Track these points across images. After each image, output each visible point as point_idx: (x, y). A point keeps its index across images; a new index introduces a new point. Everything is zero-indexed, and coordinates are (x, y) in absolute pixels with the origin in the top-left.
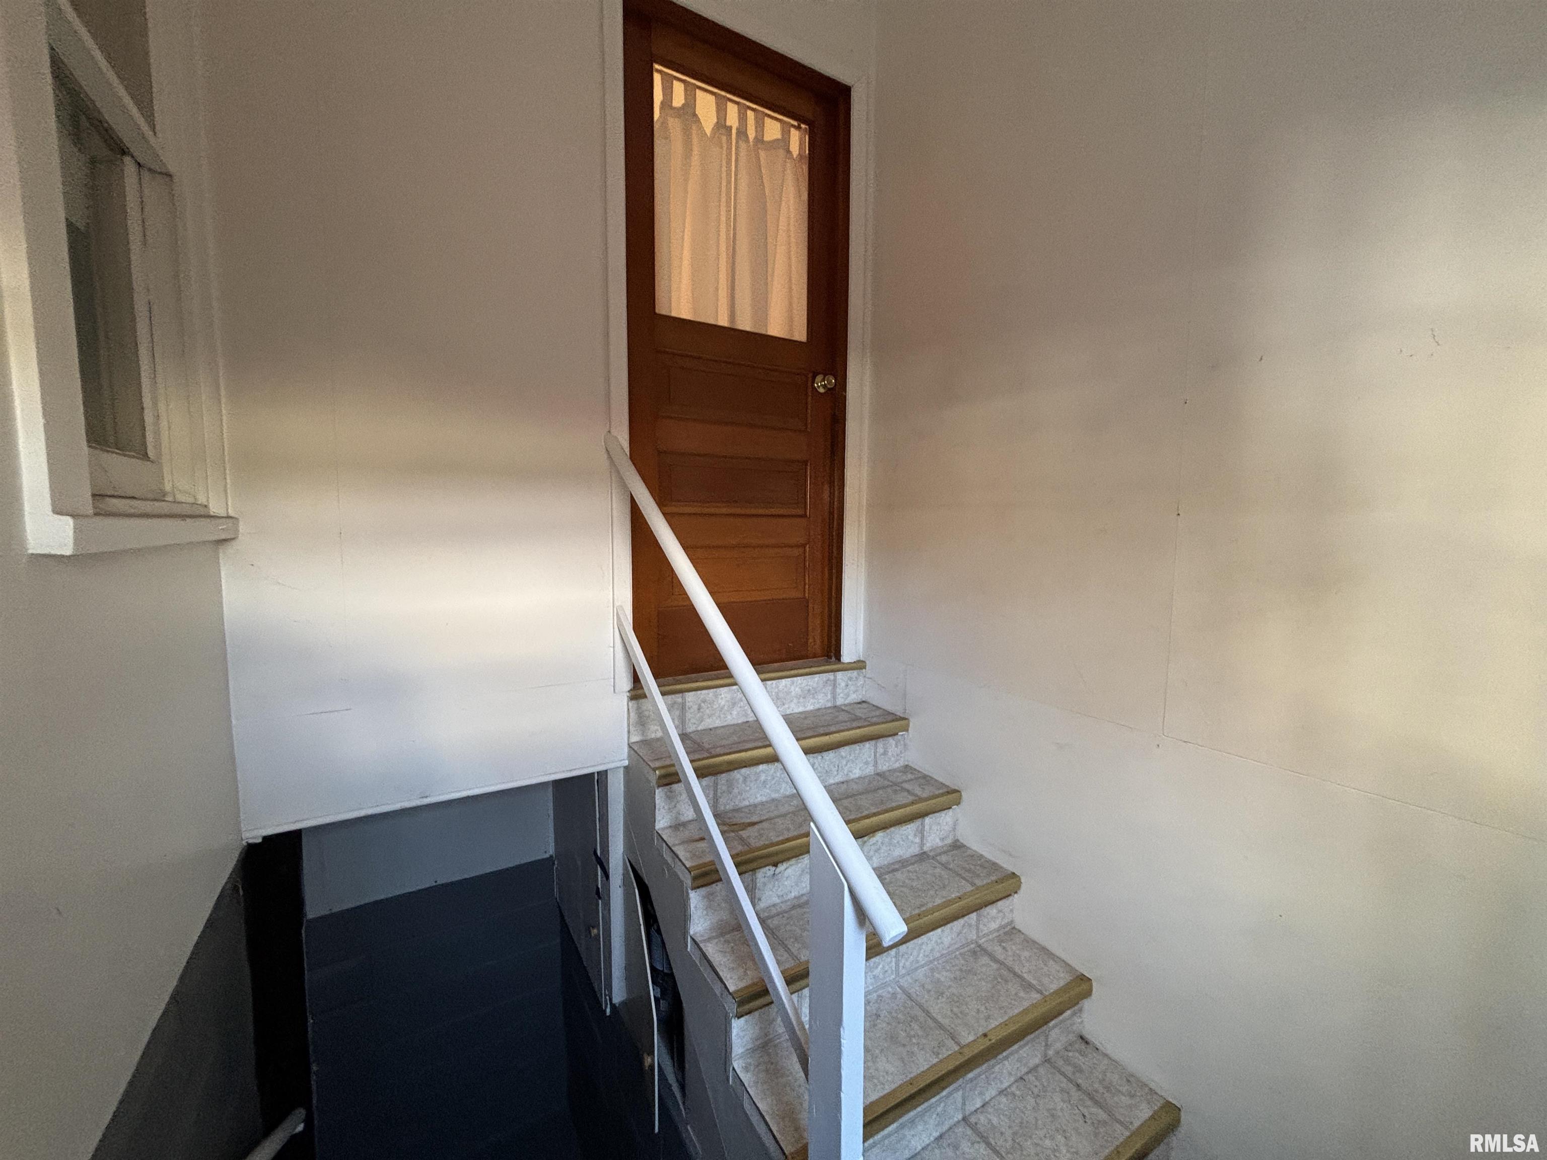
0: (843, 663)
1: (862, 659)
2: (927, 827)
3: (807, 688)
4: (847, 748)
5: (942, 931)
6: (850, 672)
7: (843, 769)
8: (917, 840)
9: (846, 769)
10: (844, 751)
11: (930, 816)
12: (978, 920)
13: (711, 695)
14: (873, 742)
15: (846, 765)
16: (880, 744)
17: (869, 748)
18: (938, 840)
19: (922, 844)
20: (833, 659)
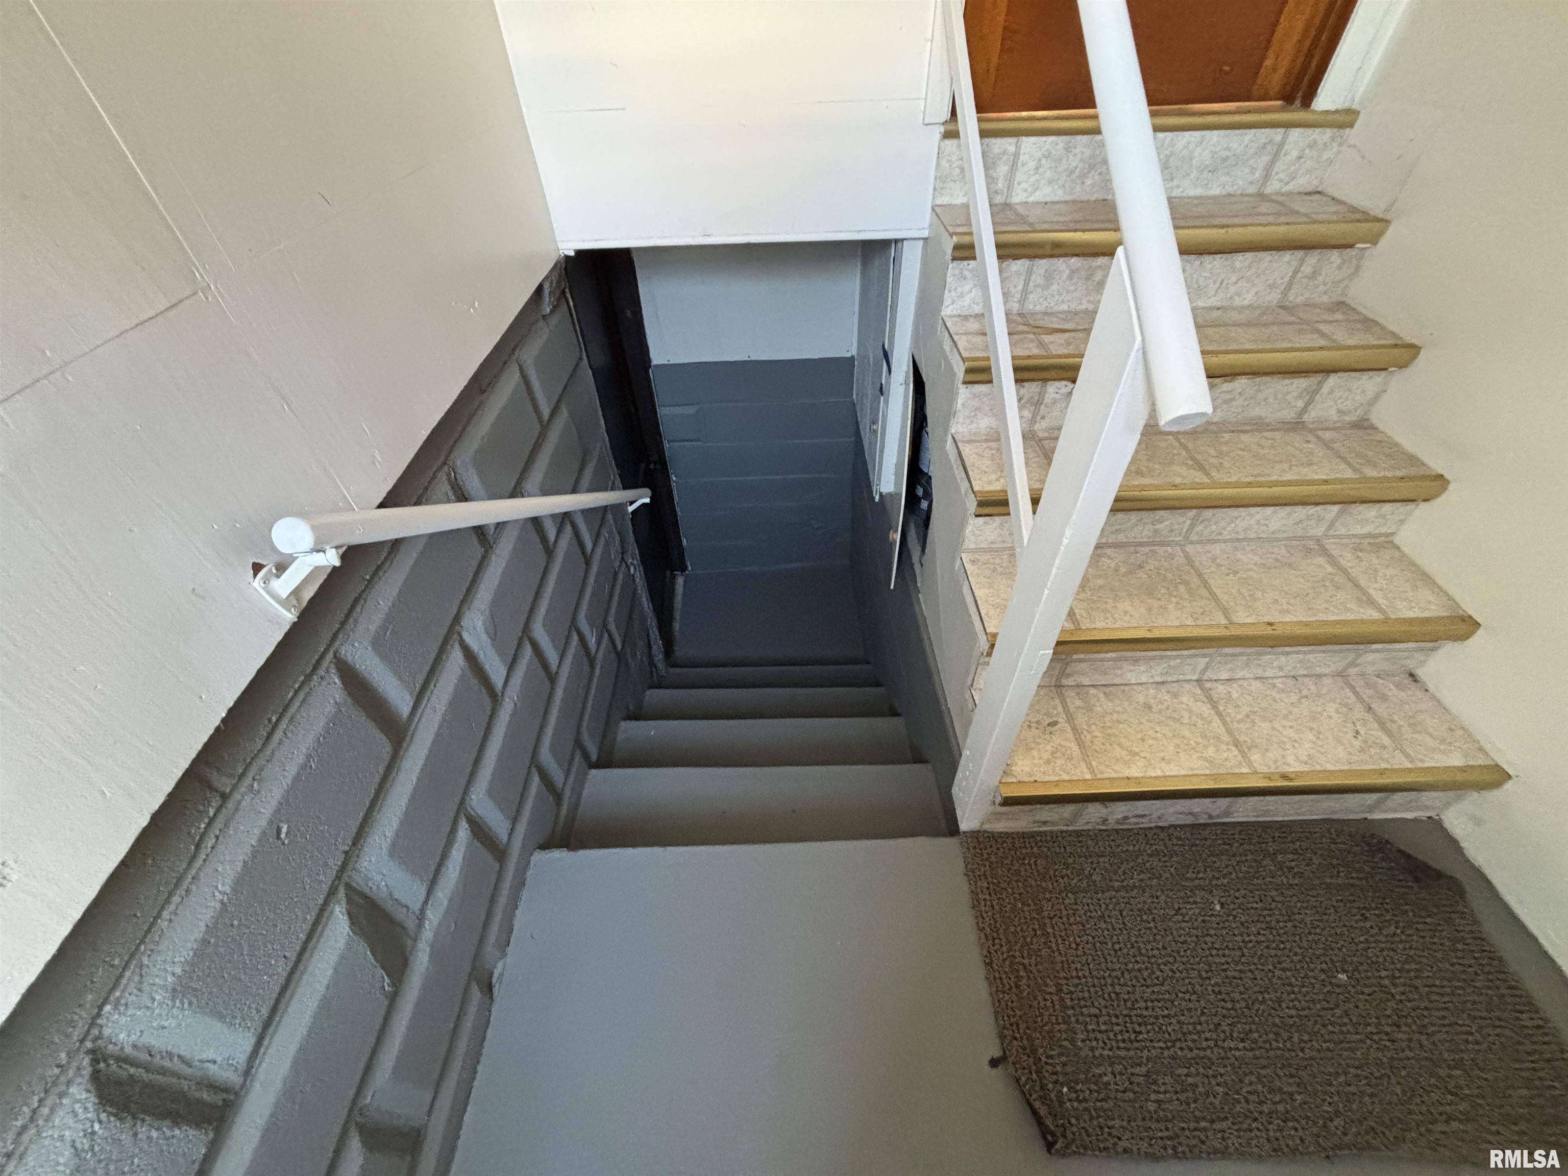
0: (1314, 112)
1: (1355, 107)
2: (1325, 389)
3: (1225, 154)
4: (1249, 256)
5: (1274, 512)
6: (1318, 130)
7: (1227, 288)
8: (1300, 404)
9: (1232, 289)
10: (1240, 260)
11: (1340, 374)
12: (1338, 516)
13: (1061, 145)
14: (1300, 254)
15: (1236, 283)
16: (1313, 258)
17: (1288, 263)
18: (1333, 412)
19: (1305, 410)
20: (1298, 103)
